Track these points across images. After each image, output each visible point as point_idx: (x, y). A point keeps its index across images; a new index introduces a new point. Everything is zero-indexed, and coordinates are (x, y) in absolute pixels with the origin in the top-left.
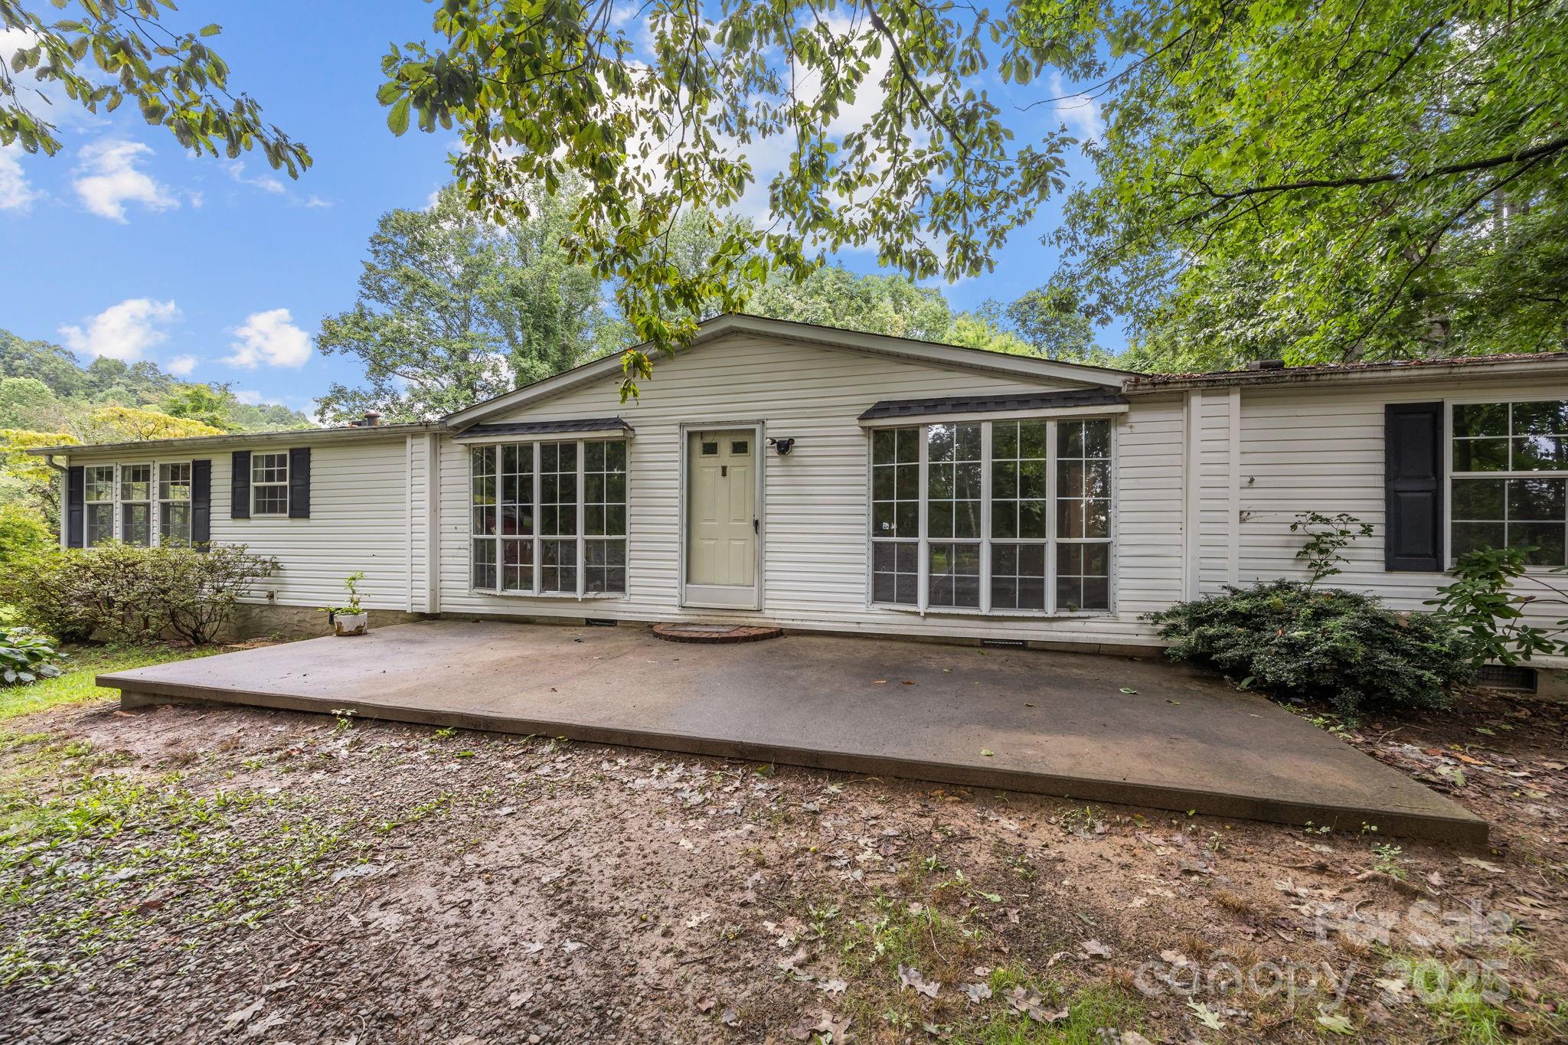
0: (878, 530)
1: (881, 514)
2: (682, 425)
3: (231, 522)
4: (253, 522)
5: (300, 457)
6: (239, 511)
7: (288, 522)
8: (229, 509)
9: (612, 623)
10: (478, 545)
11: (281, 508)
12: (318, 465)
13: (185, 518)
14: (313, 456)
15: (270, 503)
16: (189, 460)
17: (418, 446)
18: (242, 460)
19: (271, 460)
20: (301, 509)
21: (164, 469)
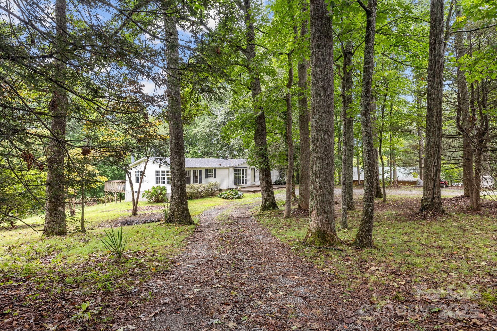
2: (250, 168)
3: (205, 179)
4: (208, 179)
5: (215, 170)
6: (206, 177)
7: (213, 179)
9: (244, 187)
10: (235, 180)
11: (212, 177)
12: (218, 171)
13: (197, 179)
14: (217, 170)
15: (211, 176)
16: (198, 170)
17: (230, 169)
18: (206, 170)
19: (211, 170)
20: (215, 177)
21: (194, 171)
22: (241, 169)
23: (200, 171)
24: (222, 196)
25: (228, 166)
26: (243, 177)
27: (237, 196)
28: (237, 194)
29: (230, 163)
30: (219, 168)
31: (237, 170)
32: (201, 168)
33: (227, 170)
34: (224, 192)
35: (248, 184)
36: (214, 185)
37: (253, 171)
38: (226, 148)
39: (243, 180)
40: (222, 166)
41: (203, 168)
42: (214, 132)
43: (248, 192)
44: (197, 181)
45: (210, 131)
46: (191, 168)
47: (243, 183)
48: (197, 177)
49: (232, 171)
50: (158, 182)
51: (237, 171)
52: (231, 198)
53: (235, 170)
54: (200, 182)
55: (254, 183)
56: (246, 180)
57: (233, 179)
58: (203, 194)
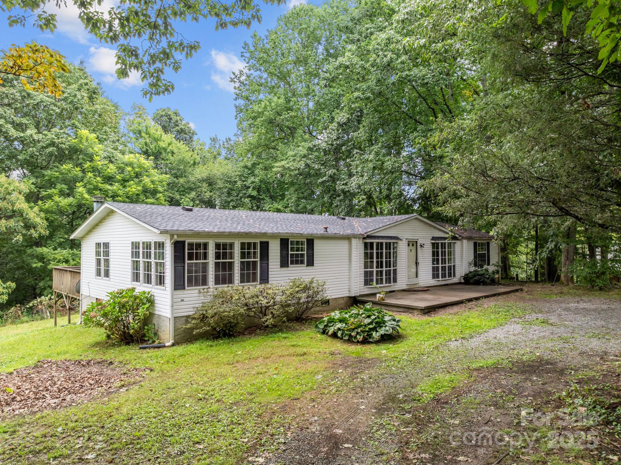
0: (433, 264)
1: (433, 260)
2: (406, 239)
3: (279, 269)
4: (289, 269)
5: (310, 242)
6: (284, 264)
7: (305, 268)
8: (279, 263)
9: (394, 291)
10: (366, 273)
11: (302, 262)
12: (318, 246)
13: (255, 268)
14: (316, 242)
15: (298, 260)
16: (258, 241)
17: (354, 242)
18: (284, 242)
19: (298, 243)
20: (311, 263)
21: (243, 244)
22: (384, 241)
23: (265, 246)
24: (331, 330)
25: (349, 232)
26: (388, 264)
27: (382, 331)
28: (380, 324)
29: (351, 226)
30: (323, 238)
31: (372, 244)
32: (265, 235)
33: (343, 245)
34: (336, 315)
35: (402, 283)
36: (306, 288)
37: (413, 249)
38: (340, 201)
39: (388, 273)
40: (332, 230)
41: (274, 236)
42: (316, 167)
43: (409, 309)
44: (255, 274)
45: (307, 165)
46: (231, 235)
47: (388, 281)
48: (255, 263)
49: (358, 248)
50: (136, 277)
51: (372, 248)
52: (360, 338)
53: (366, 244)
54: (265, 279)
55: (415, 281)
56: (395, 271)
57: (363, 270)
58: (269, 320)
